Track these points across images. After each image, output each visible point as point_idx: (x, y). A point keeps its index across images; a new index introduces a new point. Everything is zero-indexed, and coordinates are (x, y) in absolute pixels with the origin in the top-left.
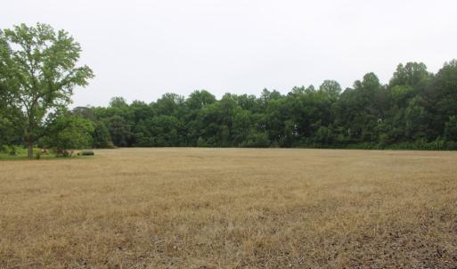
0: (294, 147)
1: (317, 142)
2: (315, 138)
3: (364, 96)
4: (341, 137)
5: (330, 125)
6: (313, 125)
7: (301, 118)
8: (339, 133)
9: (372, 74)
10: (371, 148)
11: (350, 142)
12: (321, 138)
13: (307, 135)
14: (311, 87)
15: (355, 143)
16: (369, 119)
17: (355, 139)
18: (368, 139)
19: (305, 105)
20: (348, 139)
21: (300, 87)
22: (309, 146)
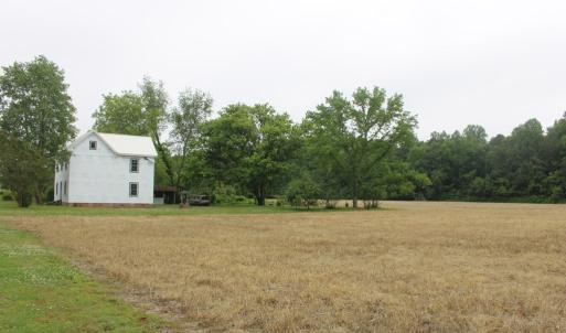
0: (444, 199)
1: (471, 194)
2: (469, 191)
3: (528, 145)
4: (503, 190)
5: (488, 177)
6: (466, 176)
7: (449, 168)
8: (498, 184)
9: (535, 120)
10: (540, 202)
11: (512, 195)
12: (477, 191)
13: (457, 186)
14: (456, 132)
15: (519, 196)
16: (535, 170)
17: (520, 192)
18: (535, 191)
19: (453, 152)
20: (511, 191)
21: (440, 132)
22: (462, 198)
